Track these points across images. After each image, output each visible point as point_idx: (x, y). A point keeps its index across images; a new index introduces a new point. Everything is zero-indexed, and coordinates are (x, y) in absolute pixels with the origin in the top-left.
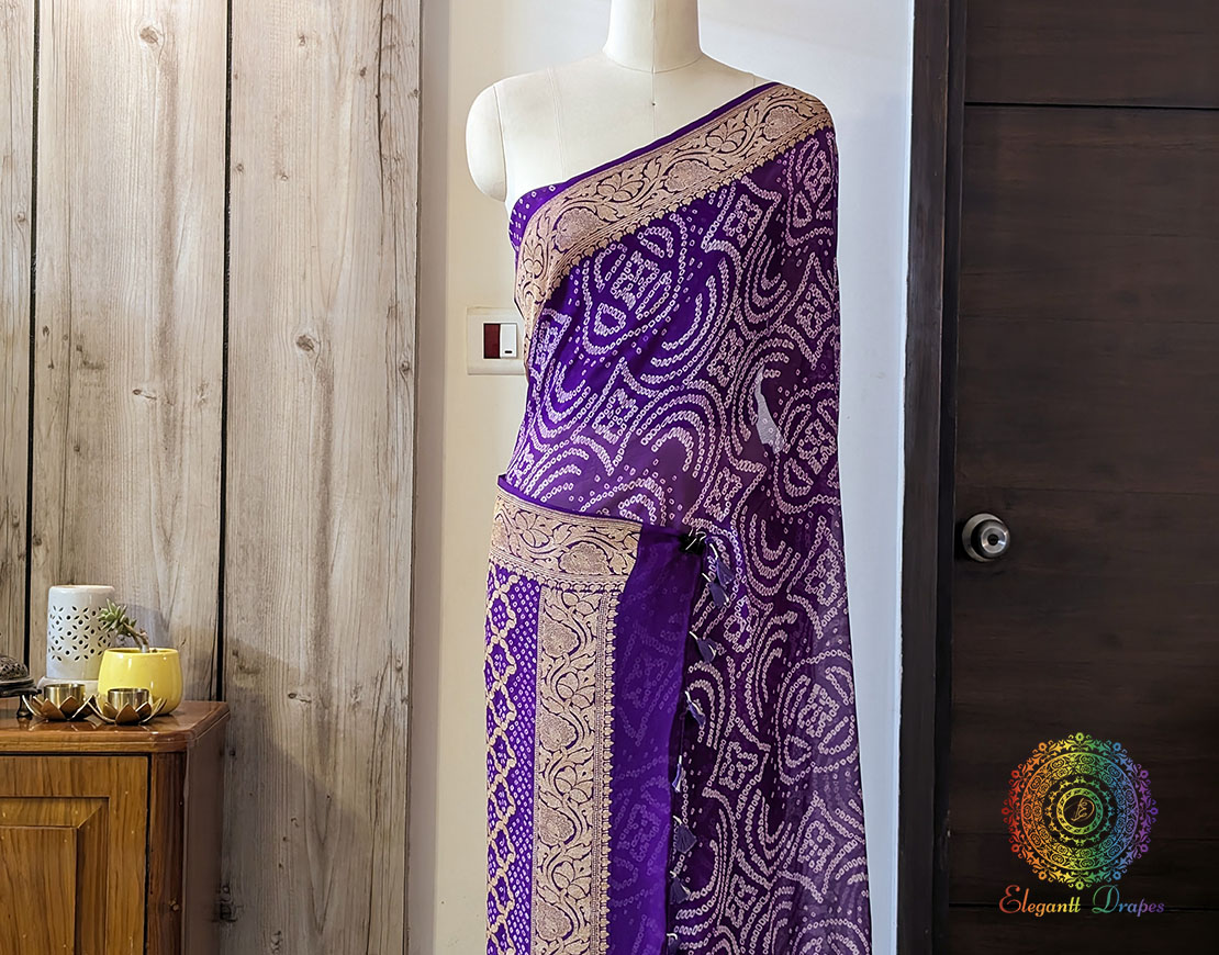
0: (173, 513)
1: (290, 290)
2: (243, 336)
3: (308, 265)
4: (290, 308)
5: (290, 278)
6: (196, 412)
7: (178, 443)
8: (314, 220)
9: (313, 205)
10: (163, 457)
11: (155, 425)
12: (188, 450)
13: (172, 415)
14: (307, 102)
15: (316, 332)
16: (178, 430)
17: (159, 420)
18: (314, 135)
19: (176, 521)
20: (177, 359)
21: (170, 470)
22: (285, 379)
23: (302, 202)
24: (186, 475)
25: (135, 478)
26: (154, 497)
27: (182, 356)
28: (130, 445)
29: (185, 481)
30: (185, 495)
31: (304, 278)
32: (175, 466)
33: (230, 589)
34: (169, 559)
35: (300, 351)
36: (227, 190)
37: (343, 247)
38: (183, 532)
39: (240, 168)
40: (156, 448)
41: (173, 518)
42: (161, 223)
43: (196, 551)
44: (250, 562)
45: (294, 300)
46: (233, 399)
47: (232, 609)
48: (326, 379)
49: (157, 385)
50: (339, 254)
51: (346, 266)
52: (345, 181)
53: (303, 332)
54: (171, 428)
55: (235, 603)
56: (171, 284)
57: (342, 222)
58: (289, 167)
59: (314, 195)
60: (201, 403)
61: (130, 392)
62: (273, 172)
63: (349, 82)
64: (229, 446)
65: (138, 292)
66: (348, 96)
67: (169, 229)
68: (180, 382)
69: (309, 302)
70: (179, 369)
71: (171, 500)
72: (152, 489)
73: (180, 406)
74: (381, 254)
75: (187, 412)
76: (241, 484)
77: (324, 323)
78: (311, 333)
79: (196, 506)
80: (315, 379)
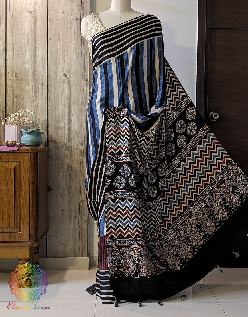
1: (61, 64)
2: (51, 73)
3: (65, 59)
4: (61, 68)
5: (61, 61)
7: (38, 96)
8: (67, 50)
9: (66, 47)
10: (34, 98)
11: (32, 92)
12: (40, 97)
13: (36, 90)
14: (65, 25)
16: (38, 93)
17: (33, 91)
18: (66, 32)
19: (38, 111)
20: (37, 78)
21: (36, 101)
22: (61, 82)
23: (64, 46)
24: (39, 102)
25: (28, 102)
26: (33, 106)
28: (27, 96)
29: (39, 103)
30: (39, 106)
31: (65, 61)
32: (37, 100)
33: (49, 125)
34: (36, 119)
35: (64, 77)
36: (48, 44)
37: (73, 55)
38: (39, 113)
39: (50, 39)
40: (33, 96)
41: (37, 110)
42: (33, 50)
43: (42, 117)
44: (54, 119)
45: (62, 66)
46: (49, 86)
47: (50, 129)
48: (70, 82)
49: (33, 83)
50: (72, 56)
51: (74, 59)
52: (73, 42)
53: (65, 73)
54: (36, 92)
55: (50, 128)
56: (36, 63)
57: (73, 50)
58: (61, 39)
59: (66, 45)
60: (42, 87)
61: (27, 85)
62: (58, 40)
63: (74, 21)
64: (49, 96)
65: (28, 65)
66: (74, 24)
67: (35, 52)
68: (38, 83)
69: (66, 67)
70: (38, 80)
71: (36, 107)
72: (32, 105)
73: (38, 88)
74: (81, 57)
75: (40, 89)
76: (51, 104)
77: (69, 71)
78: (66, 73)
79: (42, 108)
80: (67, 82)
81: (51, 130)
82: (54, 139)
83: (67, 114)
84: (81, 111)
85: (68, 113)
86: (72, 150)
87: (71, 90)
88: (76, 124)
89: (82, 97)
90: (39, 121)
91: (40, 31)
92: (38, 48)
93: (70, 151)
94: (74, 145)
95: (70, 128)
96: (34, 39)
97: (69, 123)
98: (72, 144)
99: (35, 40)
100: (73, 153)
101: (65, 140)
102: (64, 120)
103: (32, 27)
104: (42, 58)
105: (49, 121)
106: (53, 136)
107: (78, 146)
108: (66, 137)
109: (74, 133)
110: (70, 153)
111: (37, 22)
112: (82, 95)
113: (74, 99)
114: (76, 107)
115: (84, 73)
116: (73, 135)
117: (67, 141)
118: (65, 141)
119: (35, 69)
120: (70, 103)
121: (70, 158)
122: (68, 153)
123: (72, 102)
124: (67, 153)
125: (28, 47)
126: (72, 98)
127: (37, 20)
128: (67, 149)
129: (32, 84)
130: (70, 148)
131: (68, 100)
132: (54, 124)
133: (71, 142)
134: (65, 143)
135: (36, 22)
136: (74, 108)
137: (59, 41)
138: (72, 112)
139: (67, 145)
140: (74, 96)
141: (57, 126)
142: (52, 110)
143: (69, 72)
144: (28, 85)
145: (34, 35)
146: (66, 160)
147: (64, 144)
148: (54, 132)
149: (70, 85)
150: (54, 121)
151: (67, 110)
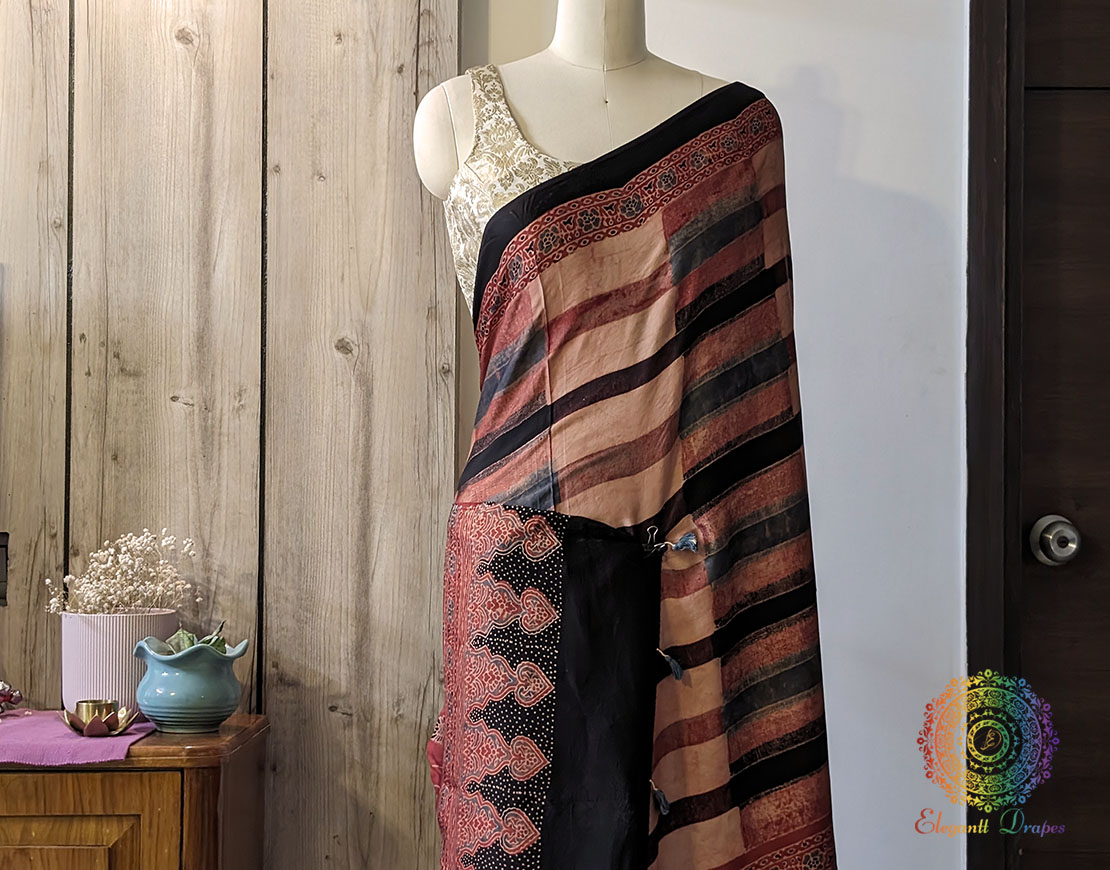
0: (212, 522)
1: (328, 291)
2: (281, 340)
3: (347, 267)
4: (328, 311)
5: (328, 280)
6: (234, 418)
7: (216, 454)
8: (353, 222)
9: (350, 207)
10: (200, 464)
11: (193, 432)
12: (227, 457)
13: (209, 422)
15: (355, 335)
16: (216, 437)
17: (196, 428)
18: (351, 134)
19: (214, 530)
20: (215, 364)
21: (208, 477)
22: (324, 383)
23: (340, 203)
24: (224, 483)
25: (172, 486)
26: (192, 505)
27: (219, 361)
28: (167, 452)
29: (224, 488)
30: (223, 504)
31: (343, 279)
32: (214, 474)
33: (269, 598)
34: (207, 569)
35: (339, 355)
36: (264, 192)
37: (382, 248)
38: (222, 541)
39: (277, 169)
40: (194, 455)
41: (211, 526)
42: (197, 227)
43: (235, 560)
44: (290, 571)
45: (332, 302)
46: (271, 405)
47: (272, 620)
48: (366, 383)
49: (195, 391)
50: (378, 253)
51: (385, 267)
52: (384, 181)
53: (342, 335)
54: (209, 436)
55: (274, 613)
56: (208, 288)
57: (380, 221)
58: (326, 166)
59: (352, 197)
60: (238, 409)
61: (168, 398)
62: (311, 173)
63: (387, 79)
64: (267, 453)
65: (175, 300)
66: (386, 94)
67: (206, 233)
68: (218, 387)
69: (347, 306)
70: (218, 372)
71: (209, 508)
72: (191, 498)
73: (218, 411)
74: (420, 254)
75: (225, 418)
76: (280, 491)
77: (363, 326)
78: (350, 336)
79: (234, 514)
80: (353, 383)
81: (275, 626)
82: (290, 672)
83: (350, 542)
84: (417, 525)
85: (356, 535)
86: (376, 726)
87: (370, 420)
88: (396, 590)
89: (422, 458)
90: (221, 578)
91: (228, 128)
92: (218, 216)
93: (364, 731)
94: (382, 700)
95: (368, 614)
96: (199, 172)
97: (364, 590)
98: (377, 697)
99: (207, 176)
100: (379, 744)
101: (340, 675)
102: (338, 573)
103: (193, 109)
104: (239, 264)
105: (270, 581)
106: (285, 654)
107: (403, 706)
108: (346, 659)
109: (384, 639)
110: (368, 740)
111: (216, 83)
112: (422, 448)
113: (386, 466)
114: (395, 505)
115: (431, 334)
116: (378, 648)
117: (353, 681)
118: (344, 684)
119: (207, 321)
120: (366, 485)
121: (366, 769)
122: (356, 747)
123: (376, 482)
124: (350, 743)
125: (174, 209)
126: (375, 463)
127: (217, 75)
128: (350, 724)
129: (189, 392)
130: (366, 715)
131: (359, 470)
132: (291, 593)
133: (371, 685)
134: (343, 690)
135: (210, 85)
136: (386, 509)
137: (316, 177)
138: (377, 531)
139: (352, 701)
140: (386, 450)
141: (306, 603)
142: (284, 522)
143: (364, 330)
144: (174, 399)
145: (201, 150)
146: (346, 781)
147: (337, 696)
148: (290, 635)
149: (369, 394)
150: (293, 581)
151: (354, 523)
